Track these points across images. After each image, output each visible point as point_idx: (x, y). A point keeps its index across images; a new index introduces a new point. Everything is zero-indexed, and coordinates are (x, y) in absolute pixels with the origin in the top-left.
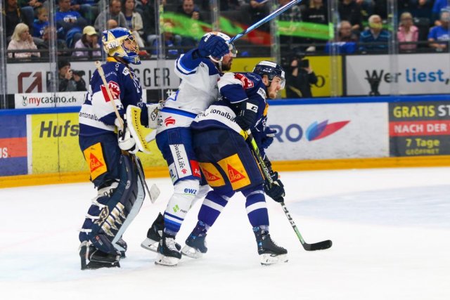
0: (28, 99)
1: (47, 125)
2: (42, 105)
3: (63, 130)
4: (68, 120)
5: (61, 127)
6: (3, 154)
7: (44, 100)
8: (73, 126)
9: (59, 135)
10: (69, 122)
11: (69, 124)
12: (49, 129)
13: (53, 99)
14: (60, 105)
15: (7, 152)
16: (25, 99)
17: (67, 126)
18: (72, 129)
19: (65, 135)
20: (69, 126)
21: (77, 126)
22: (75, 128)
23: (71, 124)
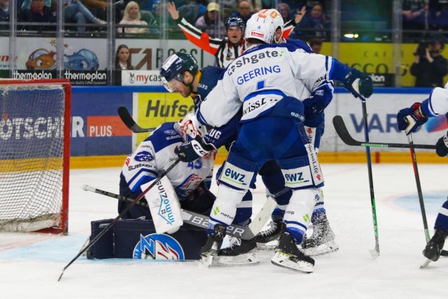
0: (135, 76)
1: (154, 104)
2: (149, 83)
3: (171, 109)
4: (176, 99)
5: (169, 107)
6: (107, 132)
7: (152, 78)
8: (181, 106)
9: (167, 115)
11: (177, 104)
12: (155, 109)
15: (111, 130)
16: (132, 76)
17: (175, 106)
18: (180, 110)
19: (173, 115)
20: (177, 106)
21: (186, 107)
22: (183, 108)
23: (179, 104)
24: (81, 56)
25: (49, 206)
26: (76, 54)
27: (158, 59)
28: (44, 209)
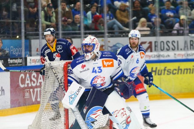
1: (154, 69)
2: (152, 59)
3: (163, 72)
4: (165, 66)
5: (162, 70)
7: (153, 56)
8: (168, 70)
9: (161, 74)
10: (166, 67)
12: (155, 71)
13: (158, 56)
14: (162, 58)
17: (165, 70)
18: (168, 72)
19: (164, 74)
21: (170, 70)
22: (169, 71)
23: (167, 69)
24: (117, 46)
25: (103, 123)
26: (114, 46)
27: (155, 46)
28: (101, 124)
